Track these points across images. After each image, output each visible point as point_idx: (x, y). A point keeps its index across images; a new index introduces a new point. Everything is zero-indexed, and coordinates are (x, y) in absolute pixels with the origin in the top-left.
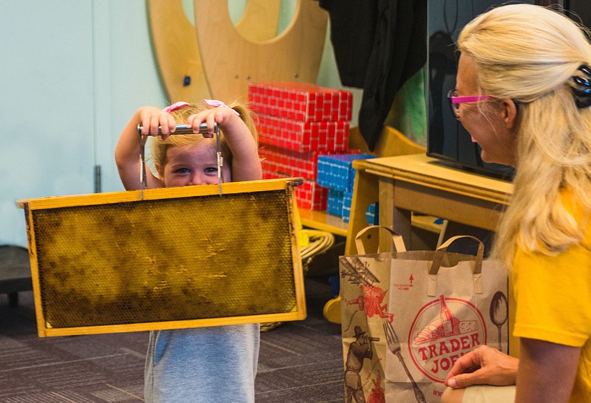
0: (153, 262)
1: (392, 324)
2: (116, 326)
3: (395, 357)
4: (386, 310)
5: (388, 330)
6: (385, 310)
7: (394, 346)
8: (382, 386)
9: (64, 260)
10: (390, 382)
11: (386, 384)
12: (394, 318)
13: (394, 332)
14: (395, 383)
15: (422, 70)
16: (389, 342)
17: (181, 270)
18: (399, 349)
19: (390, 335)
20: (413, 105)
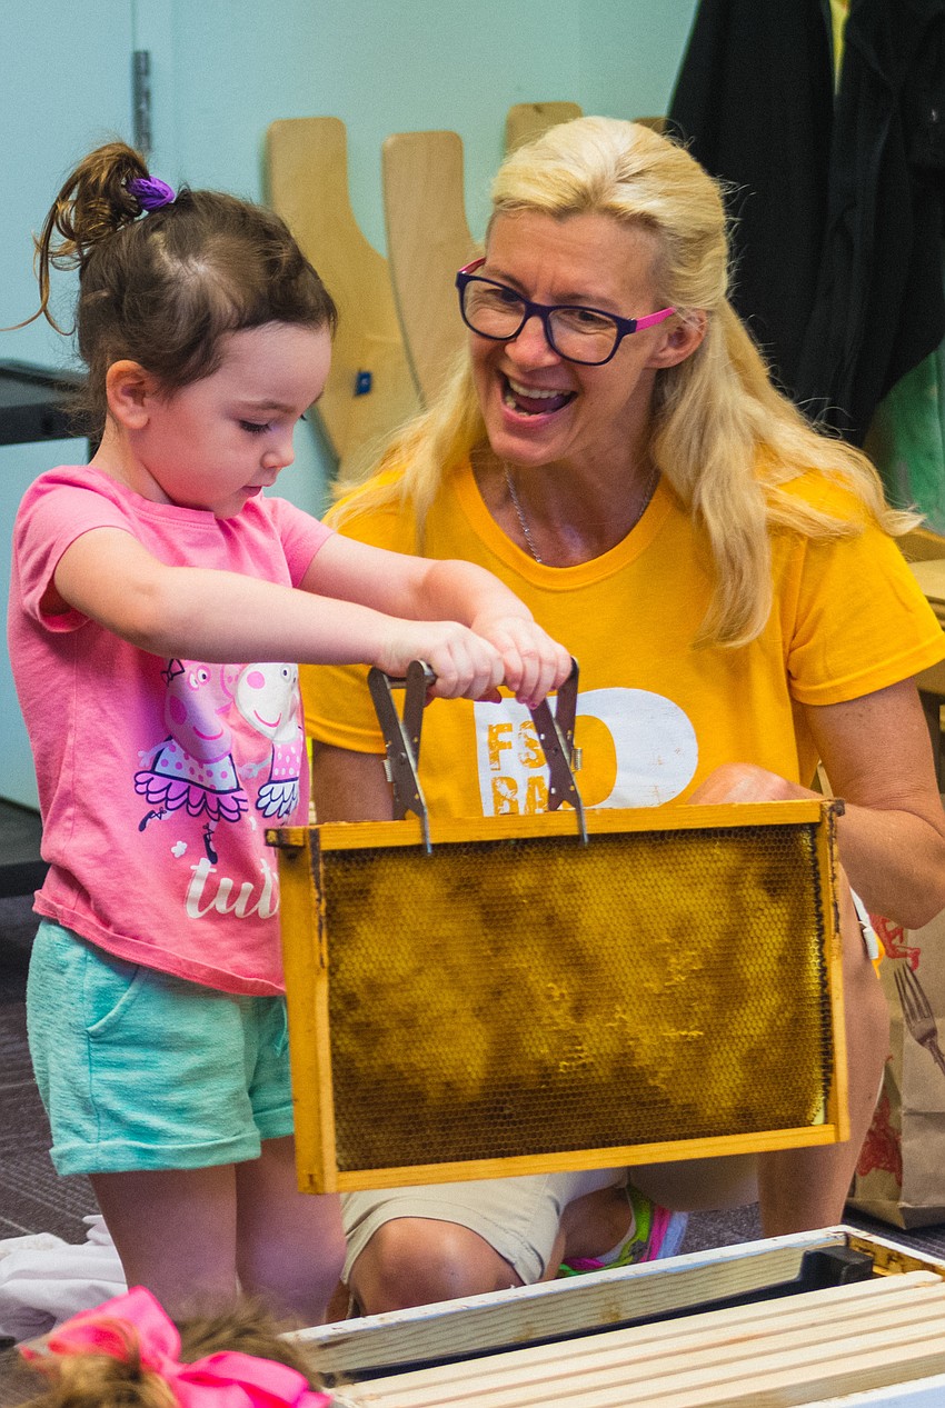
0: (562, 995)
1: (918, 972)
2: (482, 1162)
3: (925, 1054)
4: (902, 940)
5: (907, 988)
6: (898, 937)
7: (922, 1025)
8: (892, 1122)
9: (373, 987)
10: (912, 1113)
11: (904, 1119)
12: (921, 958)
13: (921, 991)
14: (926, 1115)
15: (933, 356)
16: (911, 1015)
17: (617, 1016)
18: (933, 1032)
19: (913, 1001)
20: (913, 438)
